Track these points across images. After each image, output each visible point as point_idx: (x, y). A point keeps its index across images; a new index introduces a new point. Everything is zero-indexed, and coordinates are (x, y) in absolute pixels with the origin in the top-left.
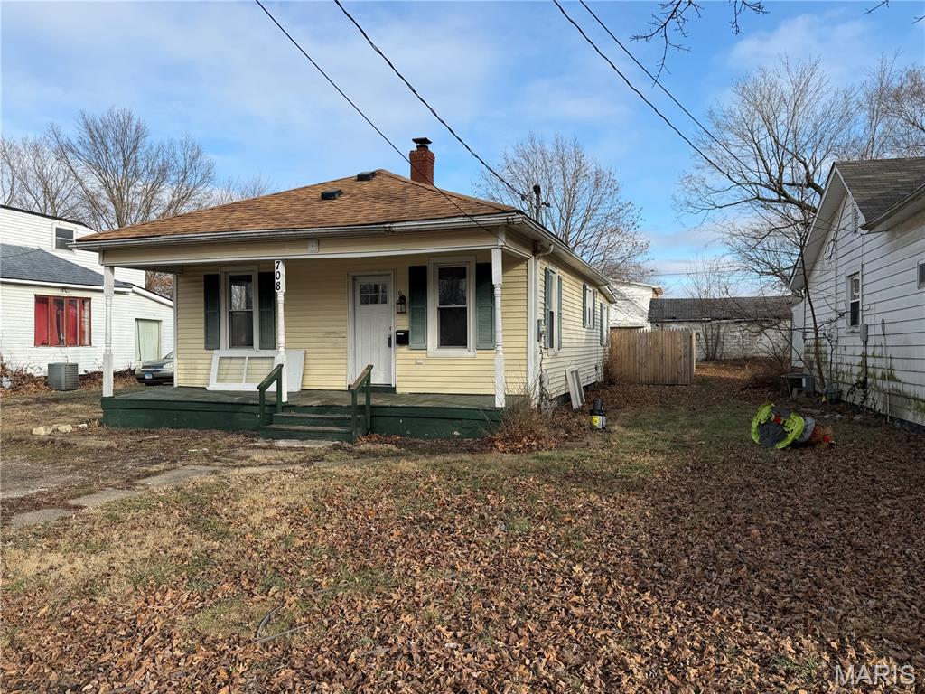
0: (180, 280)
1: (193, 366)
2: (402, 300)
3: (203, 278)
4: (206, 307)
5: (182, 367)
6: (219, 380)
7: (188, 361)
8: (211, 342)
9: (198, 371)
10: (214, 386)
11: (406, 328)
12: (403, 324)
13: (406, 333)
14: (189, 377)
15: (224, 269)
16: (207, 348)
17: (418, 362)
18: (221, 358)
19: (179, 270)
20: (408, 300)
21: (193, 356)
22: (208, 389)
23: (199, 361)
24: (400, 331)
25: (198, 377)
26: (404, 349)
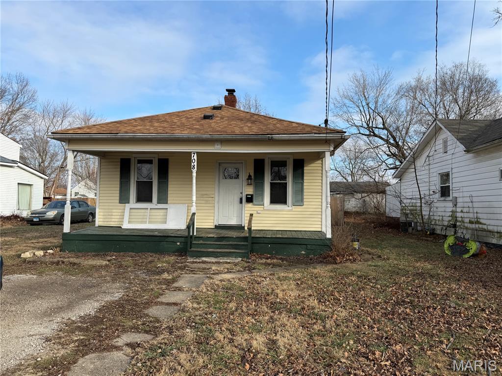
0: (103, 160)
1: (110, 214)
2: (250, 177)
3: (120, 160)
4: (121, 178)
5: (102, 214)
6: (129, 222)
7: (107, 211)
8: (124, 199)
9: (113, 217)
10: (126, 225)
11: (251, 193)
12: (250, 190)
13: (252, 195)
14: (106, 220)
15: (134, 155)
16: (120, 203)
17: (258, 212)
18: (131, 209)
19: (102, 155)
20: (253, 177)
21: (111, 207)
22: (123, 227)
23: (114, 211)
24: (249, 195)
25: (113, 220)
26: (250, 205)
